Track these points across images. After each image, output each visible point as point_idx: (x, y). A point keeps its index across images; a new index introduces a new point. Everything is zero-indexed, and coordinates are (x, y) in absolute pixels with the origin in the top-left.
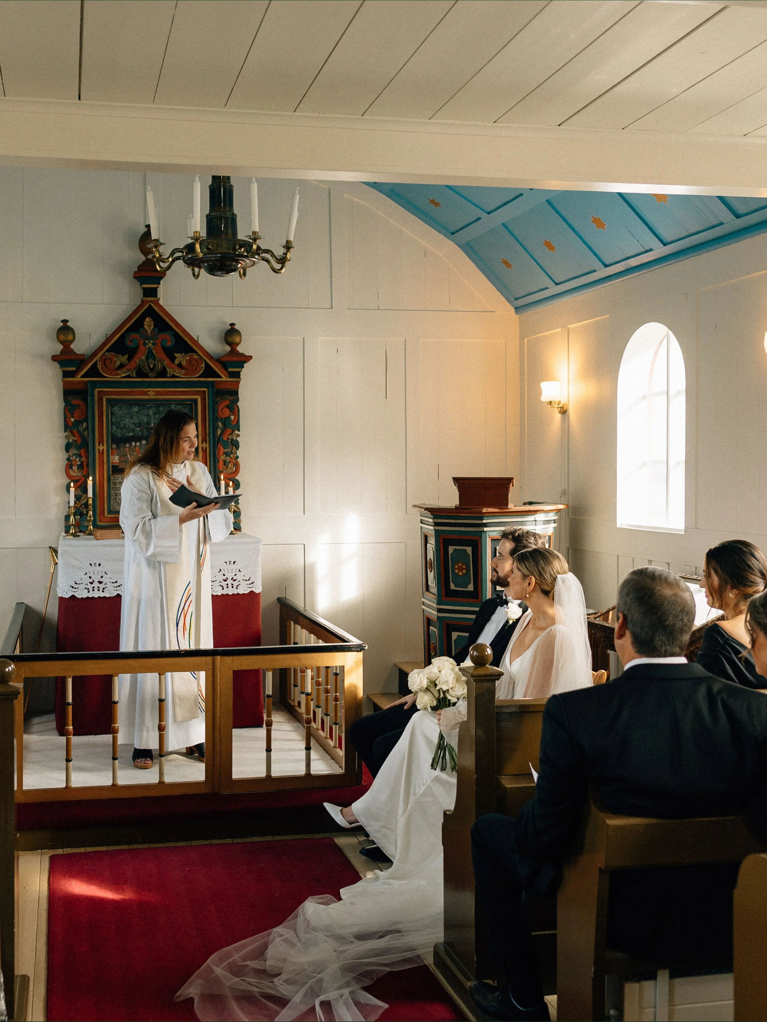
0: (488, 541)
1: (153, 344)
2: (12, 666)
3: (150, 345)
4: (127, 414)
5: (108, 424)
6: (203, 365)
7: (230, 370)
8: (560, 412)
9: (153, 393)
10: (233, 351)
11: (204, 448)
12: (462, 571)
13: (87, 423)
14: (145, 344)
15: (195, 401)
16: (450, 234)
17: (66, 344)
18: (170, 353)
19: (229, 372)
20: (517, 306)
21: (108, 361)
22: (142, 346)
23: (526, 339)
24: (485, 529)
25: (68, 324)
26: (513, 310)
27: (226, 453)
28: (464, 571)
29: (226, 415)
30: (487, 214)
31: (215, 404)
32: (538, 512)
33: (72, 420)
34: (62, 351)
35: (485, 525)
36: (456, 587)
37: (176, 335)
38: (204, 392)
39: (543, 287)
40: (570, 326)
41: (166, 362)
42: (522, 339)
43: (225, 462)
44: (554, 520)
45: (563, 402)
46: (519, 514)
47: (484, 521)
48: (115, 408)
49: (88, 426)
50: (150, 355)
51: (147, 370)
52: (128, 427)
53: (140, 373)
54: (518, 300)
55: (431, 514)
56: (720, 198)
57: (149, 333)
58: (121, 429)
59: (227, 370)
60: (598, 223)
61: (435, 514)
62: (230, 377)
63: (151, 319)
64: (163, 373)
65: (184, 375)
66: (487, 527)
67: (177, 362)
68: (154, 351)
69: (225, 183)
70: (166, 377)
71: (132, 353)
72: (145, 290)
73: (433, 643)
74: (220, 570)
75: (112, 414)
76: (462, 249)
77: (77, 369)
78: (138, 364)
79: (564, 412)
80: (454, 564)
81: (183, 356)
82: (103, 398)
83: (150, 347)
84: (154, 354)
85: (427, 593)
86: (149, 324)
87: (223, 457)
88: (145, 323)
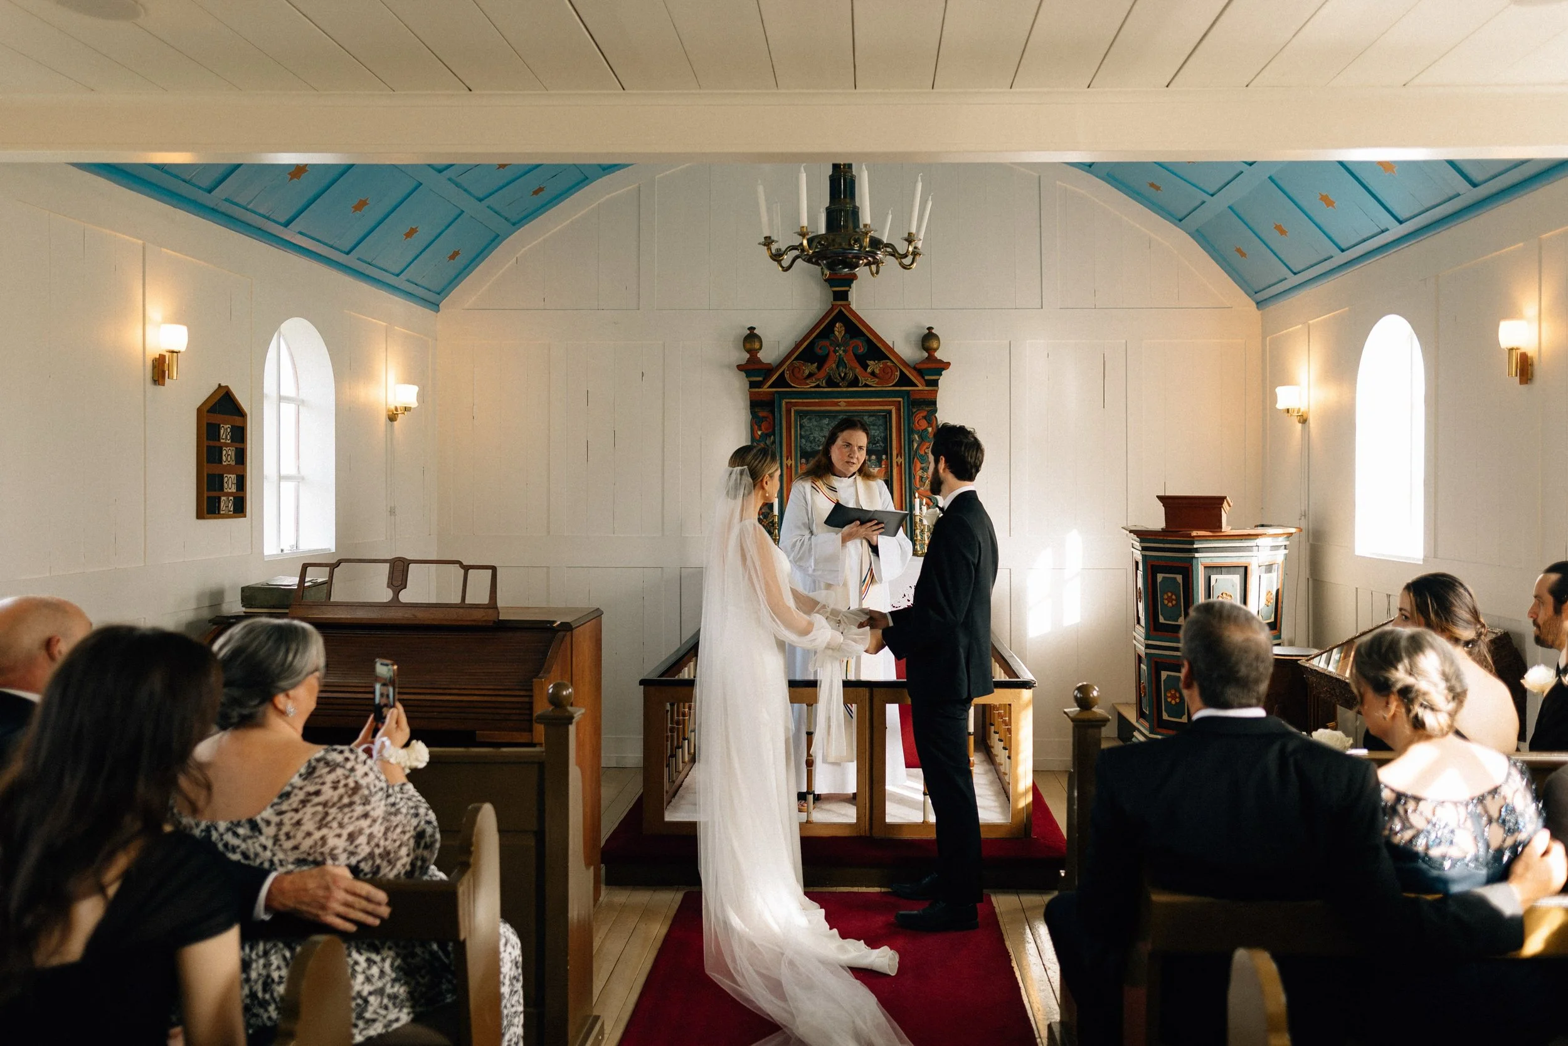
0: (1200, 568)
1: (844, 351)
2: (570, 690)
3: (841, 352)
4: (816, 426)
5: (796, 437)
6: (898, 373)
7: (926, 378)
8: (1299, 422)
9: (845, 404)
10: (931, 358)
11: (899, 463)
12: (1172, 602)
13: (774, 436)
14: (835, 352)
15: (890, 412)
16: (1177, 222)
17: (753, 353)
18: (862, 362)
19: (925, 380)
20: (1259, 300)
21: (796, 371)
22: (832, 353)
23: (1268, 338)
24: (1197, 555)
25: (755, 331)
26: (1255, 305)
27: (922, 469)
28: (1174, 602)
29: (923, 428)
30: (1210, 197)
31: (910, 415)
32: (1259, 537)
33: (759, 433)
34: (749, 360)
35: (1197, 550)
36: (1165, 620)
37: (869, 341)
38: (900, 402)
39: (1281, 278)
40: (1310, 322)
41: (857, 370)
42: (1264, 338)
43: (921, 478)
44: (1285, 546)
45: (1302, 409)
46: (1236, 538)
47: (1195, 546)
48: (804, 420)
49: (775, 439)
50: (841, 363)
51: (838, 380)
52: (818, 441)
53: (831, 383)
54: (1258, 294)
55: (1138, 537)
56: (1452, 163)
57: (840, 339)
58: (811, 442)
59: (923, 378)
60: (1327, 201)
61: (1142, 537)
62: (927, 386)
63: (842, 325)
64: (855, 382)
65: (877, 384)
66: (1199, 552)
67: (869, 370)
68: (845, 359)
69: (845, 173)
70: (858, 387)
71: (821, 361)
72: (834, 292)
73: (1143, 683)
74: (905, 595)
75: (801, 426)
76: (1193, 237)
77: (764, 379)
78: (828, 373)
79: (1304, 420)
80: (1164, 592)
81: (876, 364)
82: (791, 410)
83: (840, 354)
84: (845, 362)
85: (1137, 626)
86: (839, 330)
87: (920, 473)
88: (836, 329)
